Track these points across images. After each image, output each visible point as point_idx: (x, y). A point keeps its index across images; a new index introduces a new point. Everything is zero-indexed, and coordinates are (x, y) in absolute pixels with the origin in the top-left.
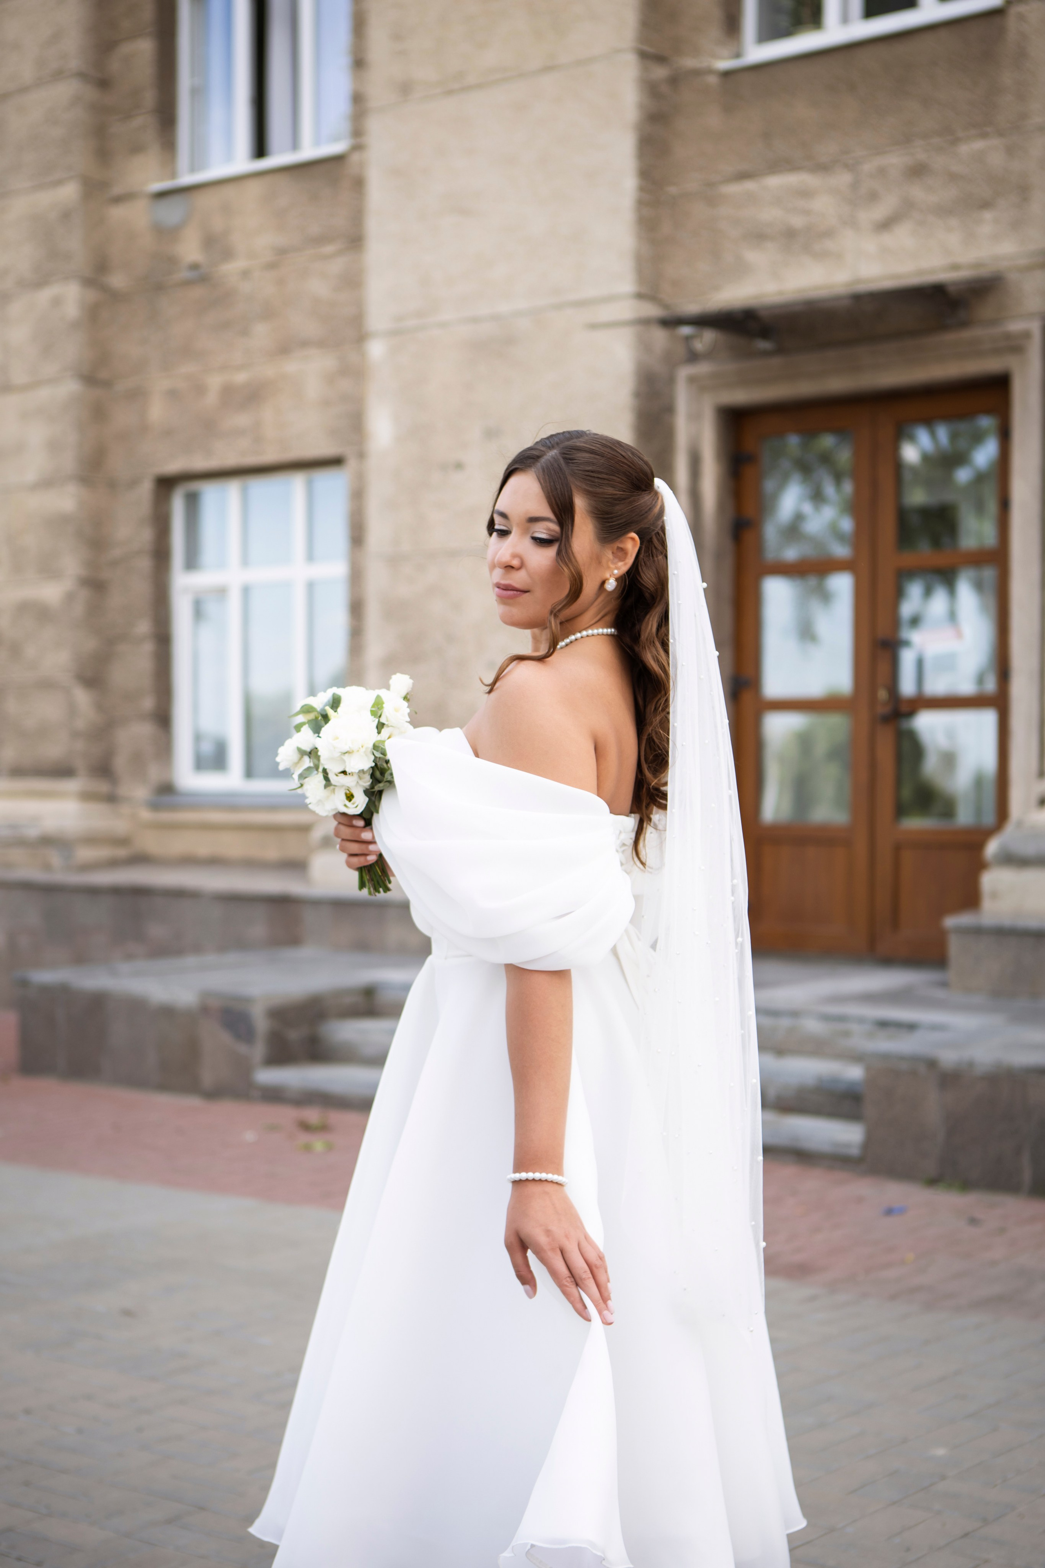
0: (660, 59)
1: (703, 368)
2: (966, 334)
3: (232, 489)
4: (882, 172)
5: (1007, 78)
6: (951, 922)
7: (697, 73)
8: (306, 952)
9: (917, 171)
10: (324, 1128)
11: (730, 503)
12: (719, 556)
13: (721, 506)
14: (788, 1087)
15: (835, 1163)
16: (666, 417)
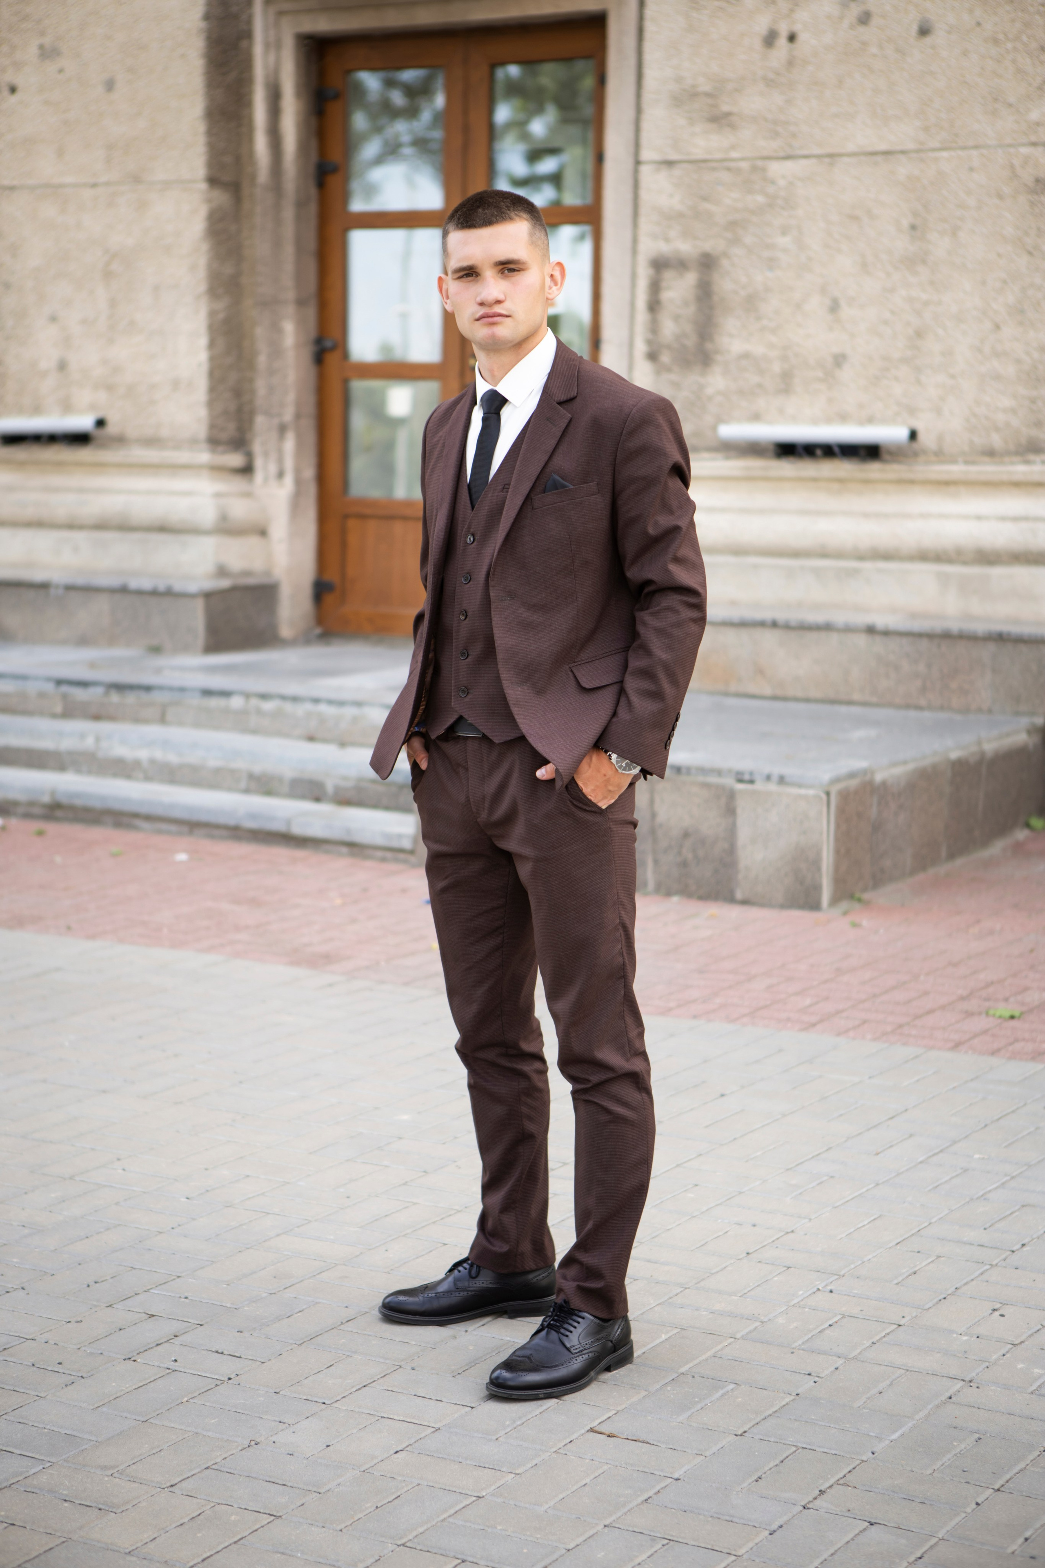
11: (314, 144)
12: (300, 205)
13: (303, 147)
14: (345, 778)
15: (389, 855)
16: (244, 44)
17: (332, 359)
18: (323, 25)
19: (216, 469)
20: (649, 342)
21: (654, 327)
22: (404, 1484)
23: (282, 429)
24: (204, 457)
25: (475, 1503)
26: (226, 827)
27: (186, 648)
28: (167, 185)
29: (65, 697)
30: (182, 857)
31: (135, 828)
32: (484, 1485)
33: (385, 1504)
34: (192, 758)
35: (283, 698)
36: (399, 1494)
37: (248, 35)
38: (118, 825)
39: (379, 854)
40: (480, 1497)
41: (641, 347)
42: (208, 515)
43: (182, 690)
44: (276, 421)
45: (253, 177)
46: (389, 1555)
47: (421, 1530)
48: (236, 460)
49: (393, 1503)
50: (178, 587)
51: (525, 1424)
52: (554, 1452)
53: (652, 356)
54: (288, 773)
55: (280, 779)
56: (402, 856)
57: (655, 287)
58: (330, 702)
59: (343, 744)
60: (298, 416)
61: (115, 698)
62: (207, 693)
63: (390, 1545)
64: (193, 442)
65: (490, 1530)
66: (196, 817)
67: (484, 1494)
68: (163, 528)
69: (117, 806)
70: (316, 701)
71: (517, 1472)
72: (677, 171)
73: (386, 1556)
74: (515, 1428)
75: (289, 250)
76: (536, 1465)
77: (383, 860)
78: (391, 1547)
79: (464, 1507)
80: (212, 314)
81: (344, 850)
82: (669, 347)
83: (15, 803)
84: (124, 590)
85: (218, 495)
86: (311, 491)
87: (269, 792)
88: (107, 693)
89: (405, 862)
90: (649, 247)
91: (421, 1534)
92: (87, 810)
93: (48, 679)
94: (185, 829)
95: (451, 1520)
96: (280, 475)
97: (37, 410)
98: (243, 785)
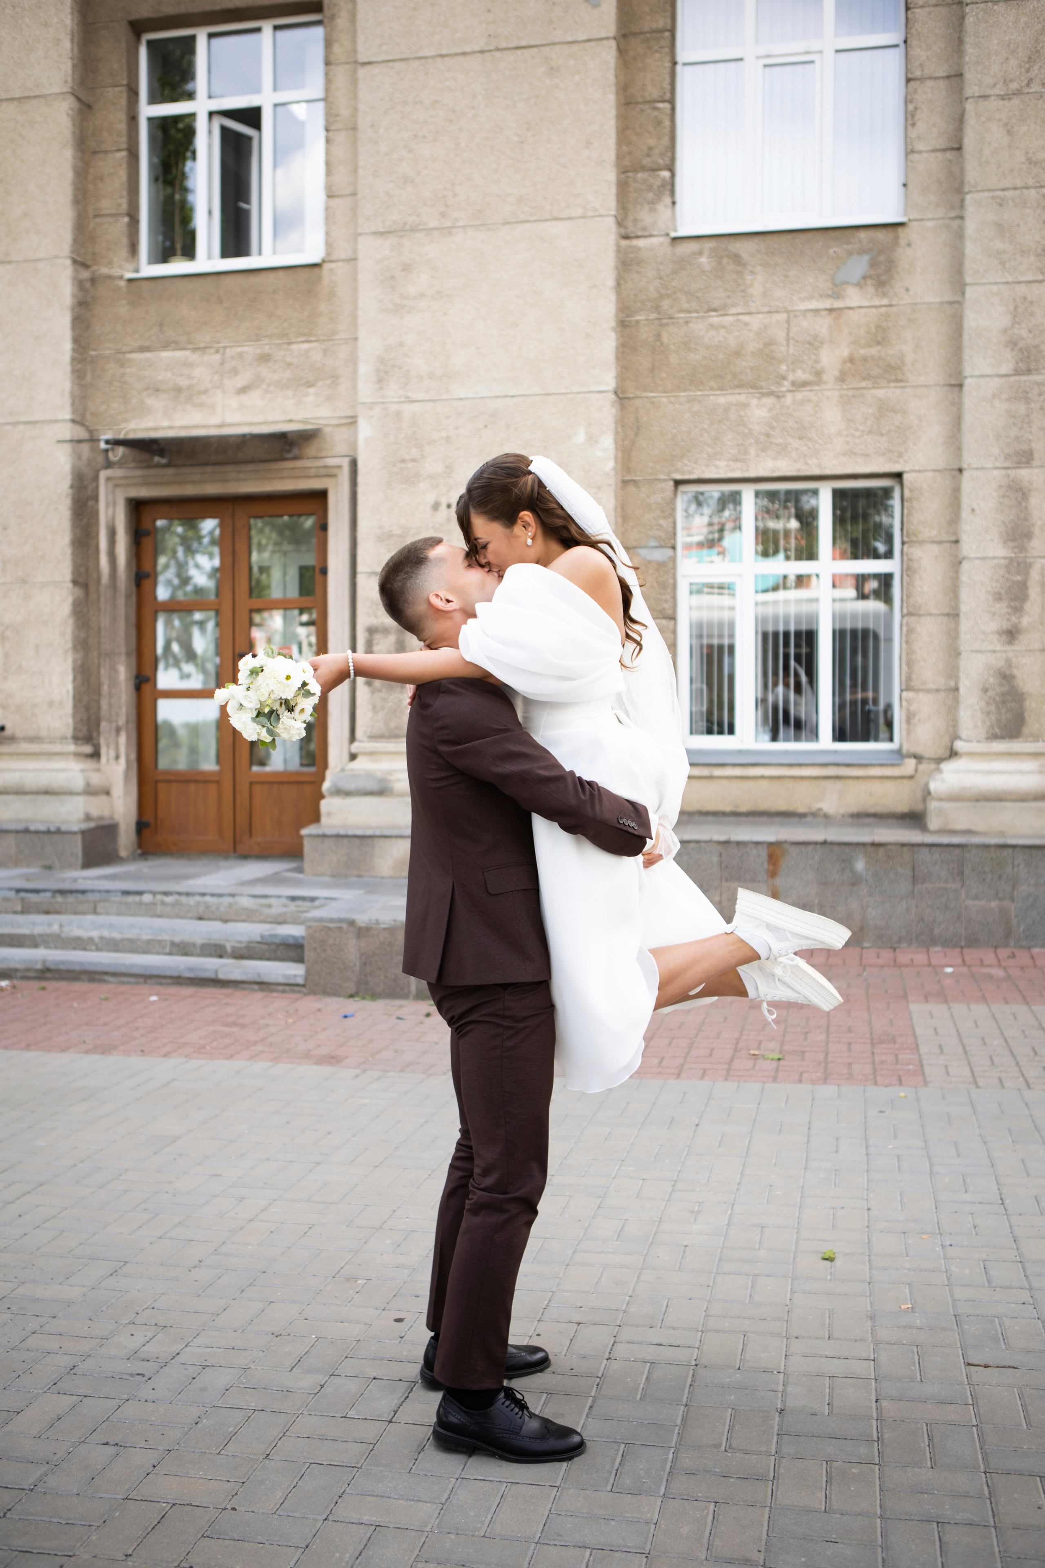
0: (85, 266)
1: (117, 472)
2: (299, 464)
4: (240, 356)
5: (323, 307)
6: (304, 832)
7: (110, 277)
9: (264, 358)
11: (134, 561)
12: (128, 596)
13: (127, 564)
14: (241, 942)
15: (287, 988)
16: (91, 503)
17: (146, 688)
18: (143, 493)
19: (77, 755)
23: (118, 730)
24: (72, 748)
26: (171, 977)
27: (70, 866)
28: (44, 585)
29: (23, 900)
30: (154, 998)
31: (105, 981)
34: (131, 934)
35: (179, 894)
38: (92, 980)
39: (281, 988)
42: (79, 783)
43: (108, 891)
44: (114, 725)
45: (99, 580)
48: (88, 749)
50: (64, 828)
54: (199, 941)
55: (194, 945)
56: (296, 988)
58: (212, 895)
59: (226, 921)
60: (127, 722)
61: (59, 899)
62: (126, 893)
64: (63, 738)
66: (149, 972)
68: (47, 792)
69: (91, 968)
70: (203, 895)
75: (122, 623)
77: (284, 992)
80: (75, 661)
81: (256, 987)
83: (16, 970)
84: (27, 831)
85: (82, 771)
86: (135, 766)
87: (186, 954)
88: (53, 897)
89: (299, 992)
90: (364, 621)
92: (69, 971)
93: (10, 889)
94: (142, 980)
96: (117, 757)
98: (167, 950)
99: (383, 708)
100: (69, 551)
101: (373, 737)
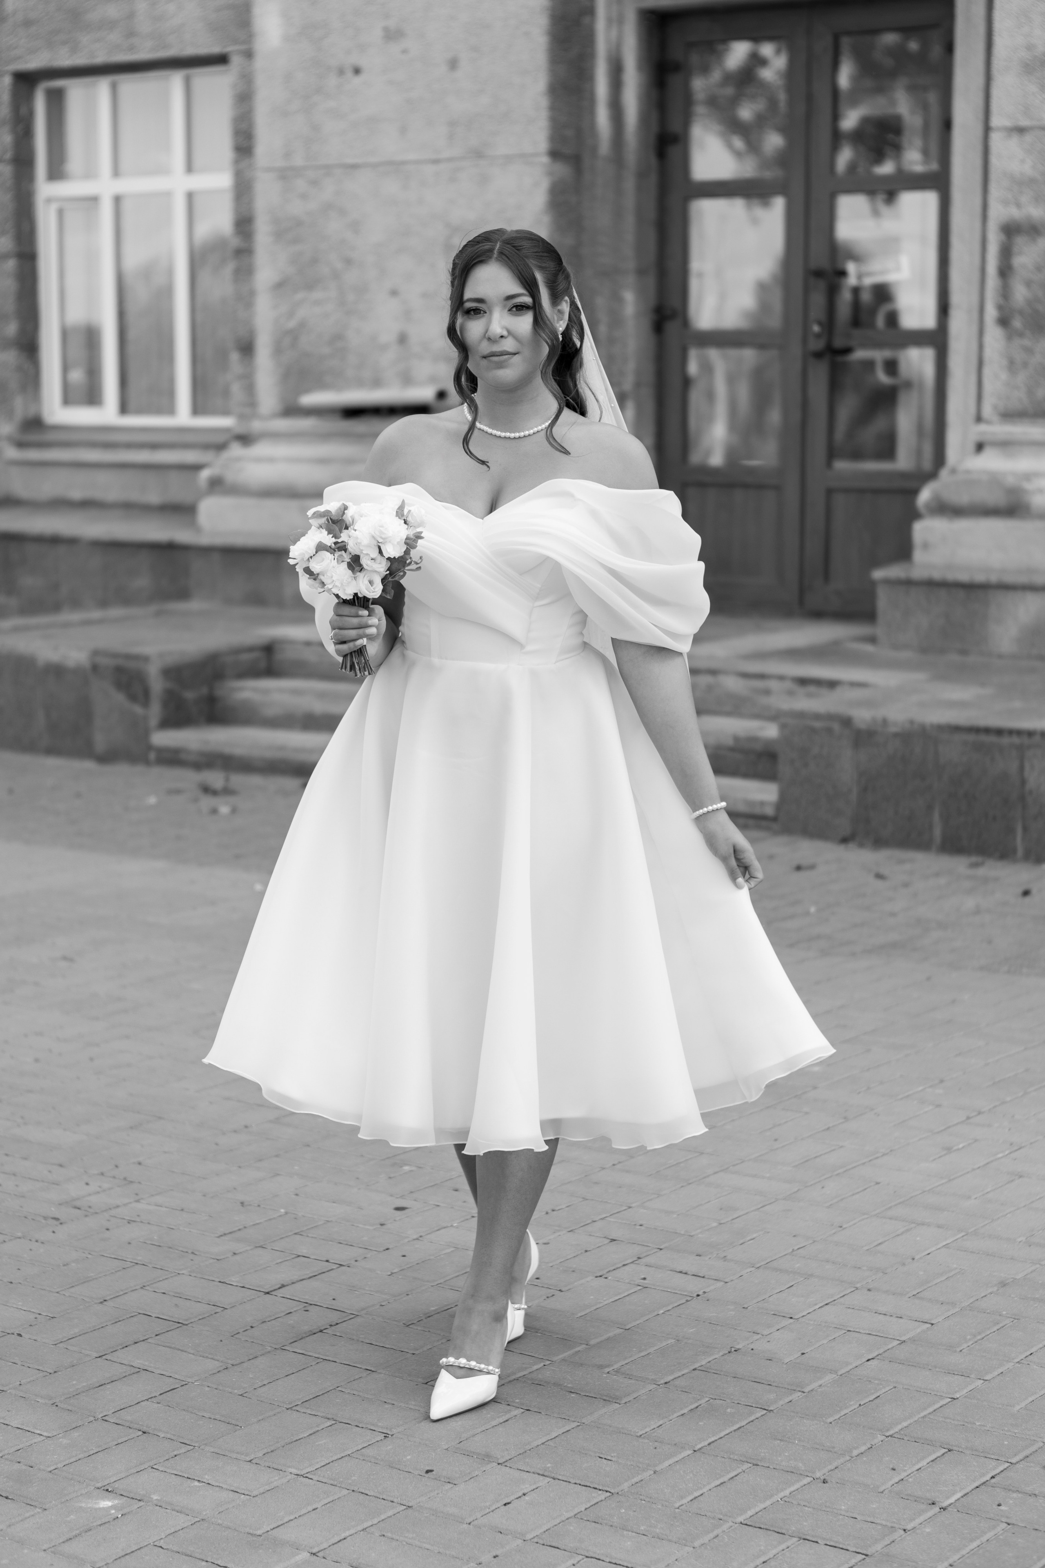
3: (102, 86)
6: (878, 574)
8: (194, 605)
10: (227, 791)
11: (654, 115)
12: (641, 175)
13: (644, 119)
15: (751, 822)
17: (671, 328)
20: (1000, 308)
21: (1005, 292)
22: (881, 1386)
25: (950, 1403)
28: (509, 159)
32: (957, 1389)
33: (867, 1403)
36: (878, 1395)
37: (590, 11)
40: (954, 1399)
41: (991, 312)
45: (594, 149)
46: (879, 1444)
47: (905, 1424)
49: (874, 1402)
51: (985, 1339)
52: (1017, 1363)
53: (1004, 321)
56: (764, 823)
57: (1006, 253)
63: (879, 1435)
65: (969, 1425)
67: (958, 1396)
71: (985, 1378)
72: (1028, 138)
73: (877, 1445)
74: (976, 1342)
75: (629, 221)
76: (1002, 1373)
78: (880, 1438)
79: (941, 1407)
82: (1021, 313)
89: (767, 829)
90: (999, 213)
91: (905, 1427)
95: (931, 1417)
97: (377, 383)
99: (1025, 365)
100: (544, 102)
101: (1009, 415)
